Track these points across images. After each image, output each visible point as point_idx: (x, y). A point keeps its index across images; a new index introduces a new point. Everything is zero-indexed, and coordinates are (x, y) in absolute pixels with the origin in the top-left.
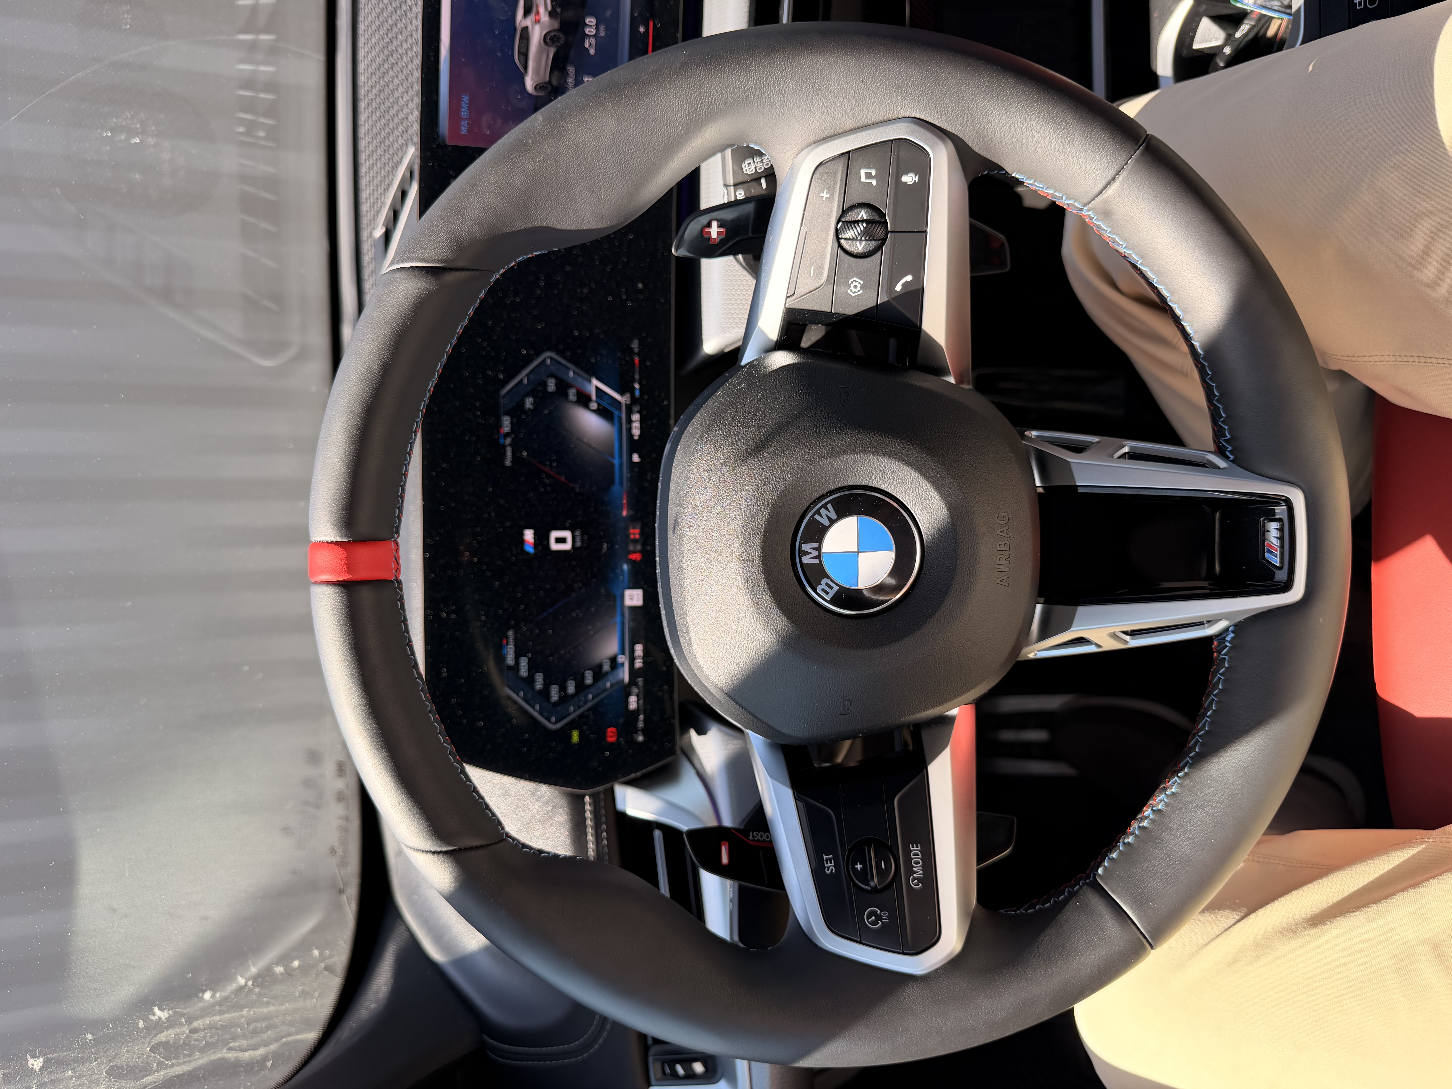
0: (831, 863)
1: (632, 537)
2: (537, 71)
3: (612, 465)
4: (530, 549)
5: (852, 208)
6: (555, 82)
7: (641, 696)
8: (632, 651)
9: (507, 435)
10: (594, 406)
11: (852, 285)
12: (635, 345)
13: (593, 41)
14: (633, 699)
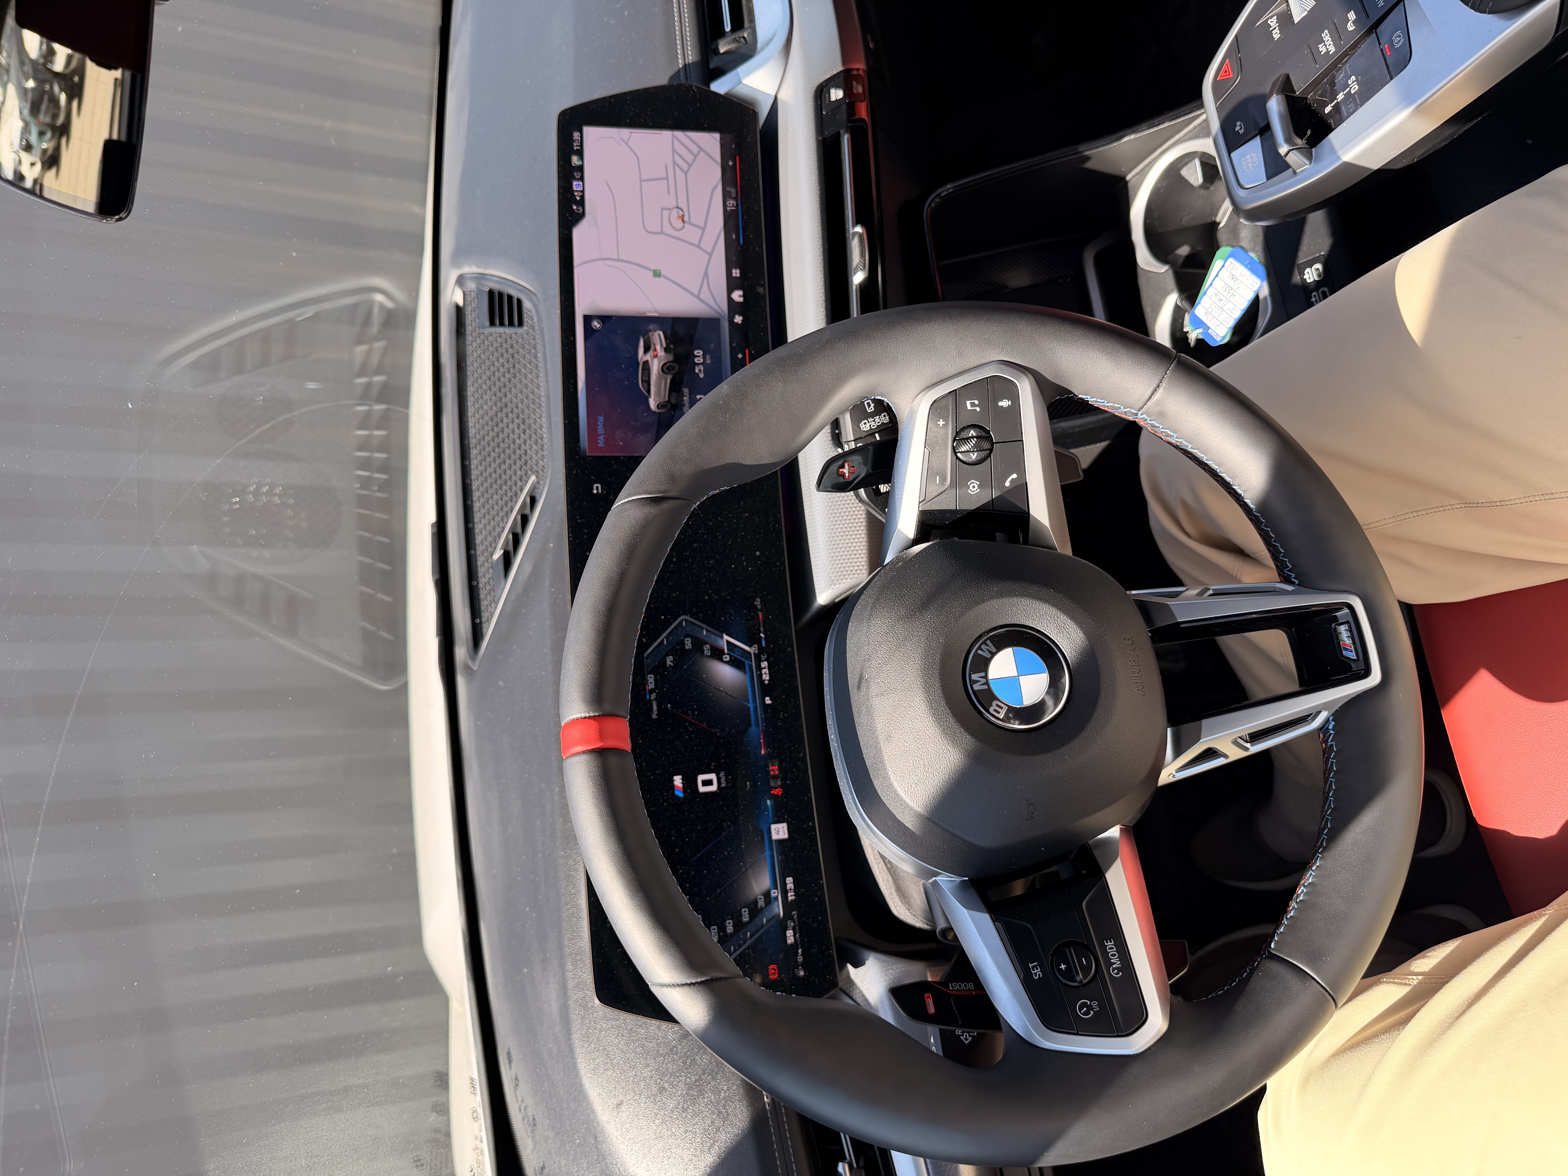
0: (1037, 969)
1: (772, 773)
2: (658, 394)
3: (749, 709)
4: (679, 794)
5: (963, 429)
6: (673, 401)
7: (797, 928)
8: (784, 884)
9: (652, 691)
10: (727, 658)
11: (971, 486)
12: (758, 602)
13: (702, 367)
14: (790, 933)
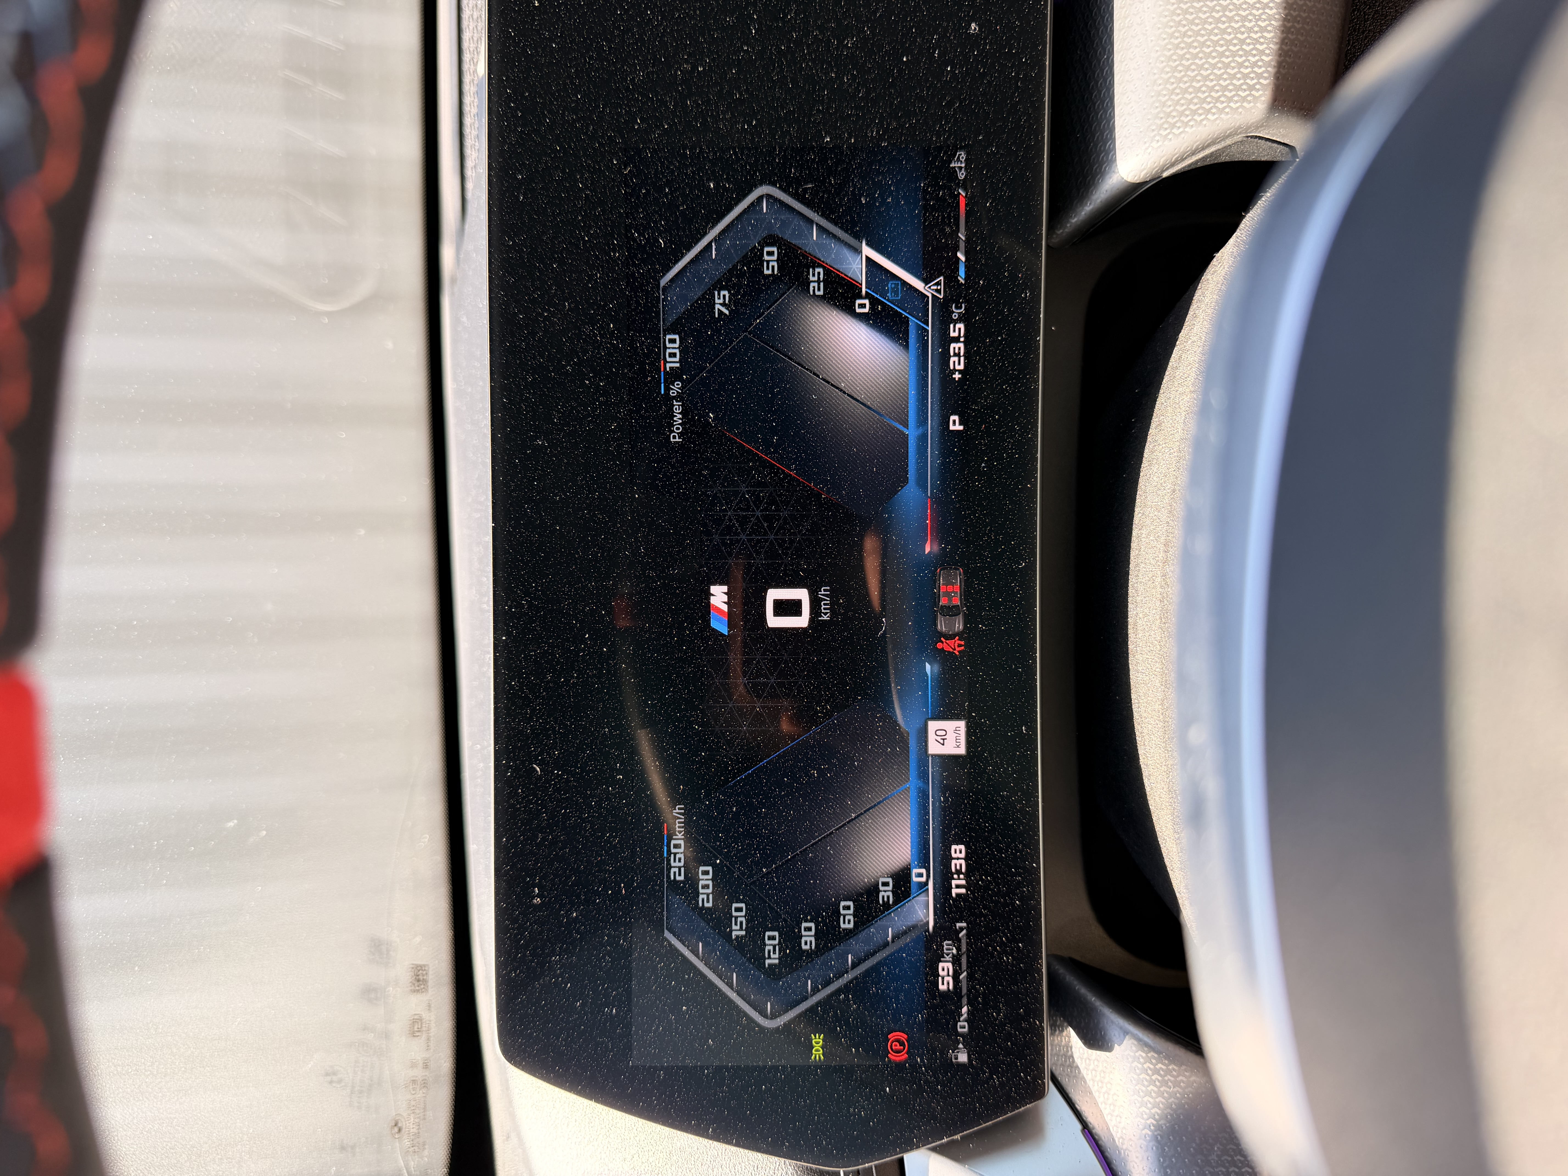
1: (945, 600)
3: (905, 438)
7: (964, 960)
8: (946, 859)
9: (672, 375)
10: (863, 306)
12: (959, 164)
14: (945, 968)
